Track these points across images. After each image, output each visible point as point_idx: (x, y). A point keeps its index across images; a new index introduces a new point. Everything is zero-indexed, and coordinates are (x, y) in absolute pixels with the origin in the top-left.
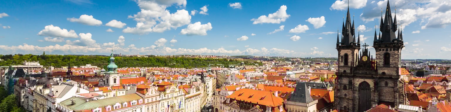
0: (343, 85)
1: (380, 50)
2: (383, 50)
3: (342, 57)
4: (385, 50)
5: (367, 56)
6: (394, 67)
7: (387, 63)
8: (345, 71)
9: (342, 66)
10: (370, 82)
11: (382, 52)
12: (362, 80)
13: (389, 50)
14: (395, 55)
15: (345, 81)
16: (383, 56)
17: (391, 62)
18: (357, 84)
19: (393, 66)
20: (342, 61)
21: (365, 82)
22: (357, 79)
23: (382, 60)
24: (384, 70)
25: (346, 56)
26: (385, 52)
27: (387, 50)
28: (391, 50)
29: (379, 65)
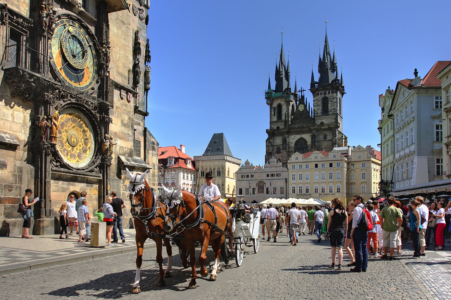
0: (275, 148)
1: (318, 94)
2: (321, 94)
3: (274, 108)
4: (323, 94)
5: (304, 104)
6: (333, 114)
7: (325, 111)
8: (278, 128)
9: (274, 122)
10: (307, 137)
11: (320, 97)
12: (298, 137)
13: (327, 93)
14: (334, 98)
15: (278, 141)
16: (321, 101)
17: (329, 108)
18: (292, 143)
19: (331, 113)
20: (274, 115)
21: (301, 138)
22: (293, 136)
23: (321, 107)
24: (322, 119)
25: (280, 106)
26: (323, 96)
27: (325, 94)
28: (329, 93)
29: (317, 113)
